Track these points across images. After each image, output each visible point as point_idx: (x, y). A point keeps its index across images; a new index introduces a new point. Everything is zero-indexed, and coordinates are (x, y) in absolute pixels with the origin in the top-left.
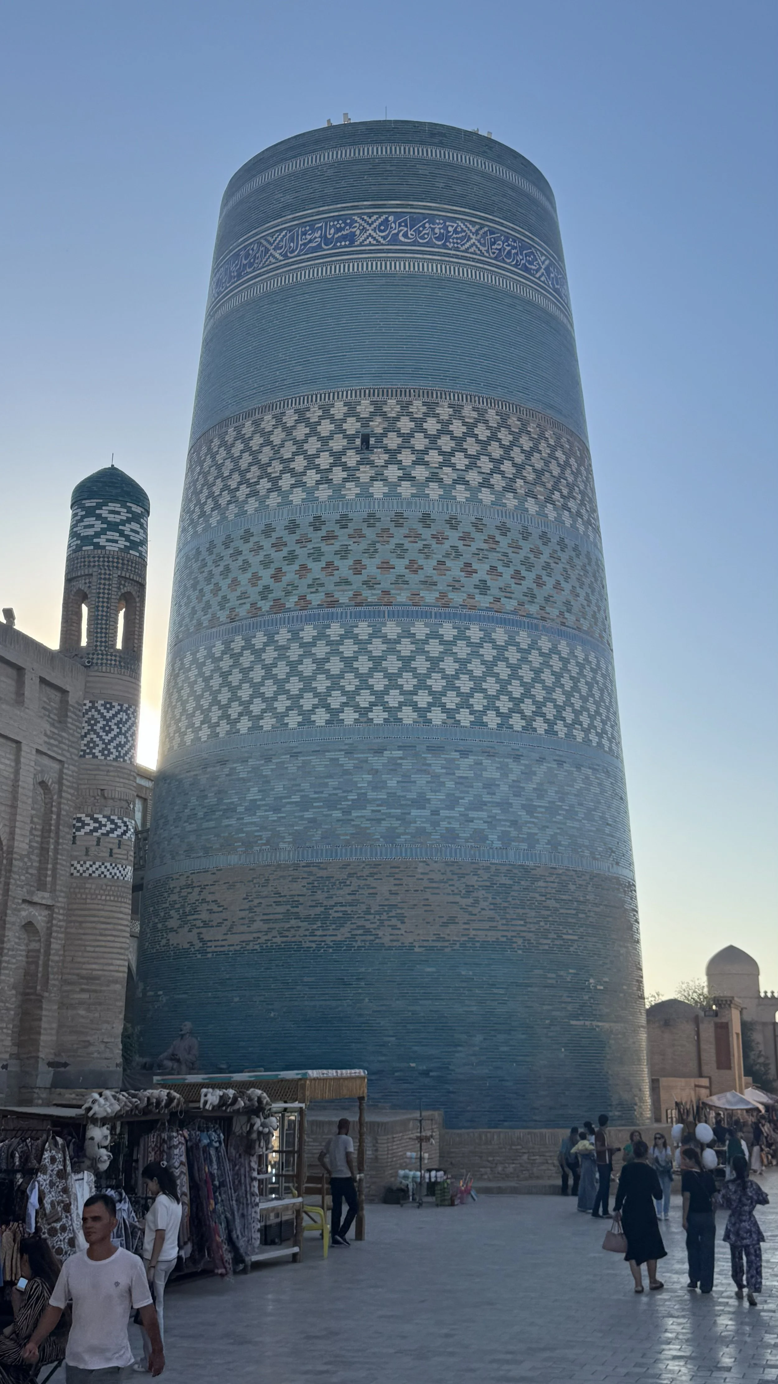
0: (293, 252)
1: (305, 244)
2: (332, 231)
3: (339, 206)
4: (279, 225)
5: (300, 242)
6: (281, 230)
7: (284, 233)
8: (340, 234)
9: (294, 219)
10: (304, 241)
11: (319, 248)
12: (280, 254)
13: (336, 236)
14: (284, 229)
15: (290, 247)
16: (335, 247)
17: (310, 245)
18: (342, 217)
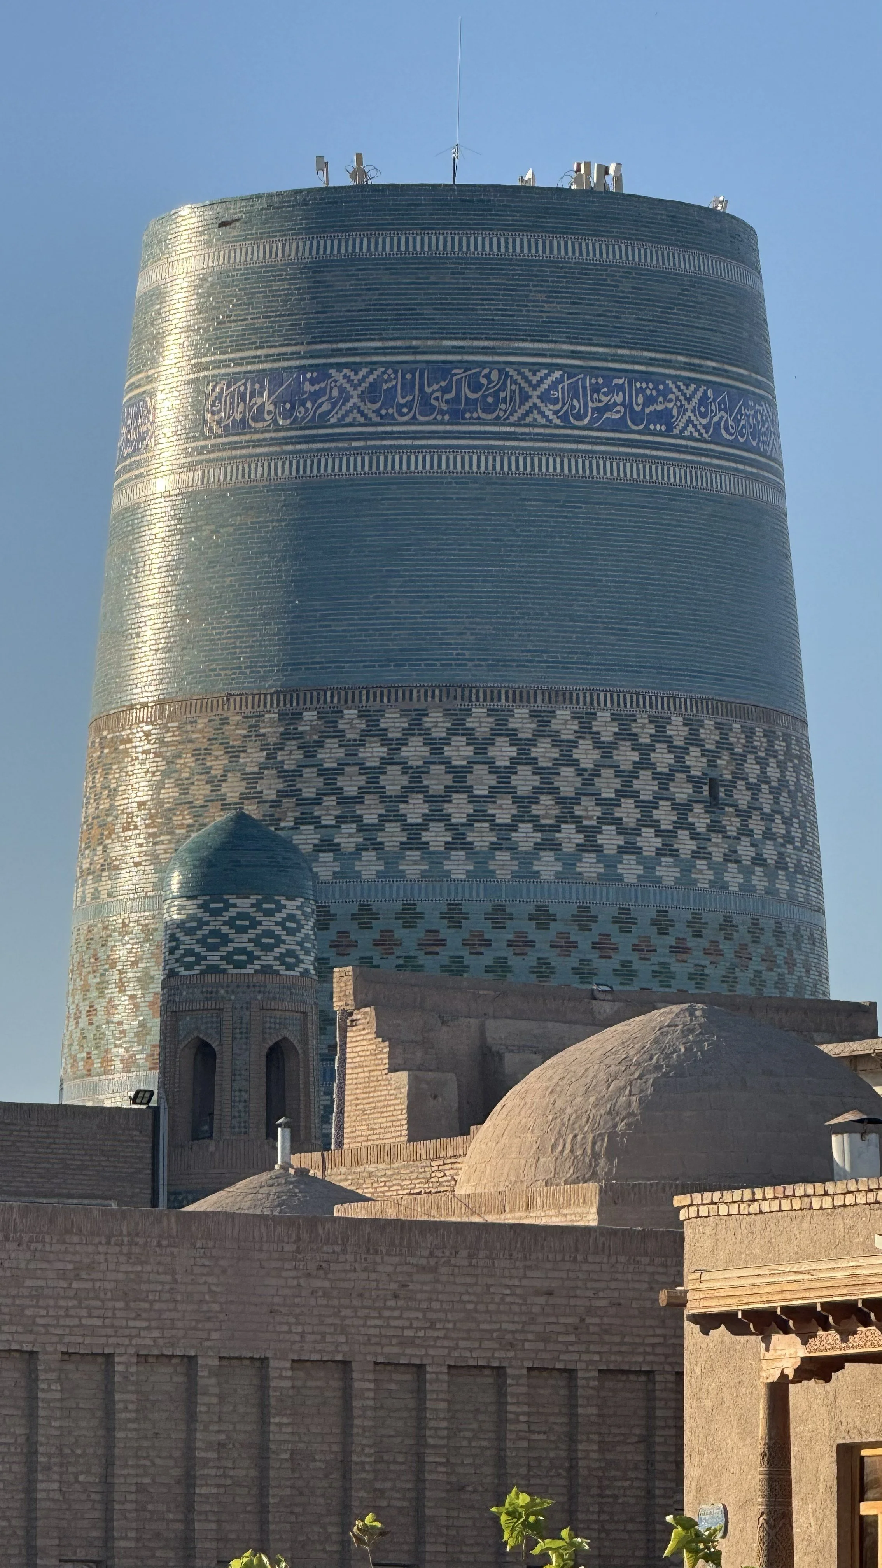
0: (579, 417)
1: (601, 411)
2: (641, 400)
3: (646, 354)
4: (544, 355)
5: (590, 404)
6: (552, 367)
7: (557, 374)
8: (652, 408)
9: (574, 355)
10: (596, 405)
11: (618, 426)
12: (556, 413)
13: (647, 411)
14: (558, 366)
15: (574, 407)
16: (646, 431)
17: (608, 415)
18: (653, 377)
